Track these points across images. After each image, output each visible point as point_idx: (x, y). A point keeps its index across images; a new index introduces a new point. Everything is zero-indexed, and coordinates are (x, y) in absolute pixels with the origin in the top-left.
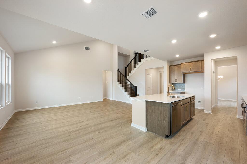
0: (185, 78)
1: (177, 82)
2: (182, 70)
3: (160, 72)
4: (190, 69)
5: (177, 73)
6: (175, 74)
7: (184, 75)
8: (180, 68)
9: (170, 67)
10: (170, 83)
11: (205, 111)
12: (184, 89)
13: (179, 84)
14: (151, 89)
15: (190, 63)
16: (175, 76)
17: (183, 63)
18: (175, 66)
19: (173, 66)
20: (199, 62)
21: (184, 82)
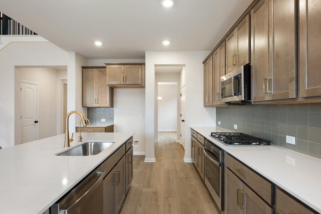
0: (114, 96)
1: (97, 105)
2: (108, 79)
3: (62, 80)
4: (122, 78)
5: (97, 85)
6: (95, 86)
7: (112, 89)
8: (104, 74)
9: (84, 69)
10: (83, 106)
11: (147, 160)
12: (112, 119)
13: (102, 109)
14: (36, 122)
15: (122, 66)
16: (95, 92)
17: (109, 64)
18: (94, 69)
19: (89, 69)
20: (137, 66)
21: (112, 104)
